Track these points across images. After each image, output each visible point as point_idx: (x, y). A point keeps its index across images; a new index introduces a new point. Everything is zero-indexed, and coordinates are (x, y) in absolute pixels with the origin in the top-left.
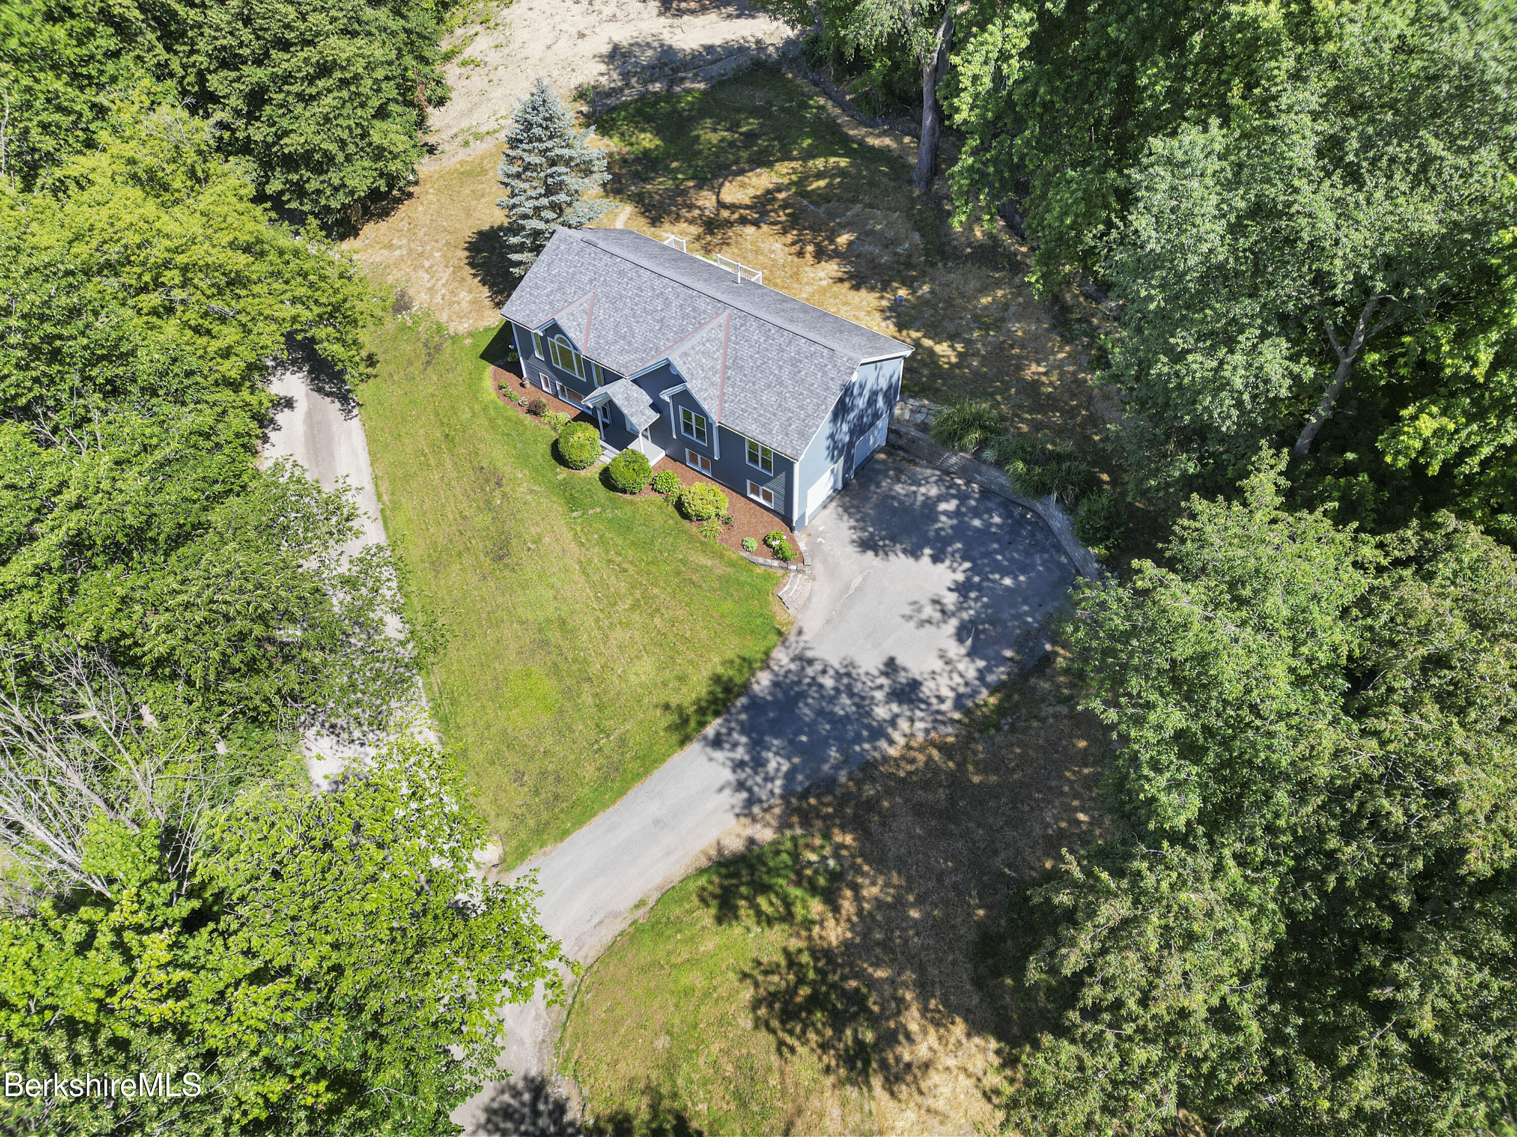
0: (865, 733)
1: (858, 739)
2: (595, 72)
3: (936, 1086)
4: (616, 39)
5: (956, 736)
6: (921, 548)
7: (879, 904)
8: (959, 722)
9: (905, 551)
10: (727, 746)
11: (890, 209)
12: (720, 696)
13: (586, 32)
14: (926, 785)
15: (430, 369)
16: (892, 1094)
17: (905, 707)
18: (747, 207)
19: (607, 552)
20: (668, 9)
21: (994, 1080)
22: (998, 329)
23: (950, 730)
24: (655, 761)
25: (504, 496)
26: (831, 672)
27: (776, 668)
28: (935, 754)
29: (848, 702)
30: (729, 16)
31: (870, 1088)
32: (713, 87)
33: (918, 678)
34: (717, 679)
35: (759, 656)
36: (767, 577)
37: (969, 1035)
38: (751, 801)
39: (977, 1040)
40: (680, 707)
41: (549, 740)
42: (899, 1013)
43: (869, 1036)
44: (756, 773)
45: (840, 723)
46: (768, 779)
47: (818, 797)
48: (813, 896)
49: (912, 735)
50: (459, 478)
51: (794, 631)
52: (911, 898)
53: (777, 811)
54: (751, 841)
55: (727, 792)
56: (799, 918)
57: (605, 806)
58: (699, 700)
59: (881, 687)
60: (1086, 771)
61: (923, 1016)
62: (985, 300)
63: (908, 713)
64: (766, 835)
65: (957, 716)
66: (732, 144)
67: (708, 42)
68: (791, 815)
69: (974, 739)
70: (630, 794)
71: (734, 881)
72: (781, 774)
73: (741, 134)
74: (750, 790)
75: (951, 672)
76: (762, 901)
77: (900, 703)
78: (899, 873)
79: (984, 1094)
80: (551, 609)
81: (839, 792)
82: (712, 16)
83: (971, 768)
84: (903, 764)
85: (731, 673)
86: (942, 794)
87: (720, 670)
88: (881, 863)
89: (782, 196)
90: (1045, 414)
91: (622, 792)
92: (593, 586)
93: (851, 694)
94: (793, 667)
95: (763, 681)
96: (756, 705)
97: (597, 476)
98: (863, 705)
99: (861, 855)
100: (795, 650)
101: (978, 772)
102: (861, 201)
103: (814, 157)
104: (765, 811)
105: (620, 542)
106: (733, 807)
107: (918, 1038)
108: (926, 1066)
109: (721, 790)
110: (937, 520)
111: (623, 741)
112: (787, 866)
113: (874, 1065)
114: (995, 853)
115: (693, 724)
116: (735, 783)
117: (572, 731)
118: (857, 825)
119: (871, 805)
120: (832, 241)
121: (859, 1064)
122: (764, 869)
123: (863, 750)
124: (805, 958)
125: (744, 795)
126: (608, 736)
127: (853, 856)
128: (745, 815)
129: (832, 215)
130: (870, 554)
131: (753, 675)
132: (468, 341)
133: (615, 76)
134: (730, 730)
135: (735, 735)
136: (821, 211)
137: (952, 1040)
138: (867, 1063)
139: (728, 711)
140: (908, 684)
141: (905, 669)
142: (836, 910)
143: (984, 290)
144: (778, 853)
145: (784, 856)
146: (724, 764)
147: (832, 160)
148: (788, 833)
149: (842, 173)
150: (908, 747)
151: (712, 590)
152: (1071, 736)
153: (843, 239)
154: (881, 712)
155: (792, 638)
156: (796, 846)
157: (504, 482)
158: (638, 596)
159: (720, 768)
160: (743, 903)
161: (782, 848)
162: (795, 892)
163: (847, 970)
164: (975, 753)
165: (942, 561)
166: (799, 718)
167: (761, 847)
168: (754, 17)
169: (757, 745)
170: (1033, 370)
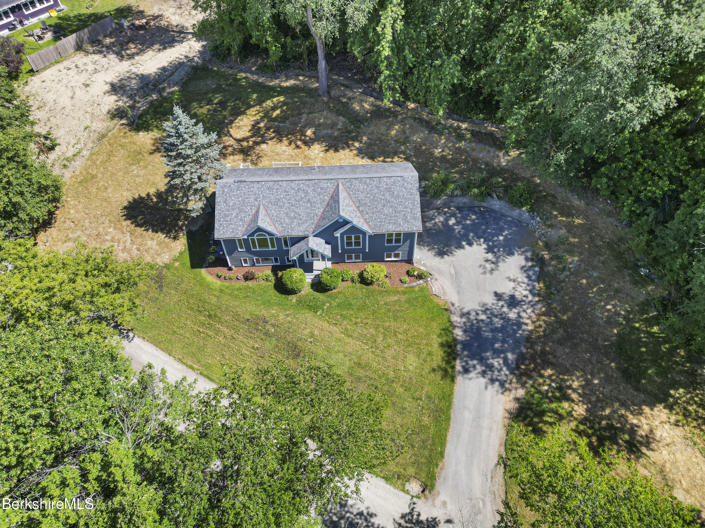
0: (515, 327)
1: (515, 332)
2: (112, 101)
3: (661, 436)
4: (109, 80)
5: (544, 307)
6: (461, 243)
7: (582, 387)
8: (539, 301)
9: (456, 248)
10: (471, 369)
11: (320, 111)
12: (449, 351)
13: (88, 82)
14: (554, 331)
15: (164, 289)
16: (652, 450)
17: (518, 308)
18: (251, 137)
19: (351, 320)
20: (122, 57)
21: (673, 418)
22: (409, 142)
23: (539, 306)
24: (449, 395)
25: (273, 326)
26: (480, 312)
27: (458, 325)
28: (543, 318)
29: (497, 320)
30: (159, 50)
31: (645, 454)
32: (182, 87)
33: (511, 294)
34: (442, 345)
35: (448, 324)
36: (422, 290)
37: (652, 410)
38: (502, 384)
39: (655, 409)
40: (439, 367)
41: (399, 420)
42: (627, 421)
43: (627, 437)
44: (493, 371)
45: (503, 329)
46: (500, 371)
47: (523, 364)
48: (561, 402)
49: (530, 316)
50: (237, 333)
51: (450, 305)
52: (589, 377)
53: (514, 380)
54: (517, 399)
55: (490, 387)
56: (565, 414)
57: (447, 430)
58: (443, 358)
59: (503, 306)
60: (595, 290)
61: (634, 415)
62: (393, 132)
63: (521, 309)
64: (521, 393)
65: (537, 299)
66: (215, 110)
67: (161, 66)
68: (521, 379)
69: (550, 303)
70: (452, 416)
71: (528, 419)
72: (502, 365)
73: (216, 104)
74: (497, 380)
75: (519, 284)
76: (546, 418)
77: (515, 307)
78: (577, 371)
79: (676, 425)
80: (348, 363)
81: (528, 356)
82: (150, 53)
83: (559, 315)
84: (538, 329)
85: (445, 338)
86: (561, 331)
87: (440, 340)
88: (568, 372)
89: (262, 125)
90: (458, 167)
91: (448, 419)
92: (358, 339)
93: (496, 316)
94: (464, 320)
95: (459, 333)
96: (466, 345)
97: (311, 290)
98: (503, 317)
99: (560, 374)
100: (458, 313)
101: (563, 314)
102: (304, 113)
103: (264, 101)
104: (510, 383)
105: (352, 312)
106: (497, 391)
107: (640, 424)
108: (651, 431)
109: (486, 388)
110: (455, 229)
111: (429, 397)
112: (541, 399)
113: (638, 445)
114: (597, 340)
115: (450, 370)
116: (489, 381)
117: (405, 409)
118: (547, 364)
119: (543, 353)
120: (305, 136)
121: (634, 449)
122: (534, 406)
123: (520, 334)
124: (582, 427)
125: (497, 383)
126: (421, 399)
127: (558, 377)
128: (505, 391)
129: (295, 124)
130: (446, 256)
131: (453, 333)
132: (177, 264)
133: (125, 99)
134: (466, 362)
135: (471, 363)
136: (288, 124)
137: (649, 416)
138: (636, 446)
139: (458, 355)
140: (510, 298)
141: (503, 293)
142: (573, 401)
143: (389, 128)
144: (532, 396)
145: (537, 396)
146: (477, 377)
147: (275, 100)
148: (527, 385)
149: (284, 103)
150: (533, 322)
151: (407, 309)
152: (579, 281)
153: (309, 132)
154: (512, 315)
155: (452, 309)
156: (536, 388)
157: (267, 319)
158: (382, 331)
159: (478, 380)
160: (540, 425)
161: (532, 393)
162: (553, 405)
163: (597, 420)
164: (555, 308)
165: (473, 244)
166: (487, 339)
167: (524, 398)
168: (174, 47)
169: (482, 360)
170: (437, 152)
